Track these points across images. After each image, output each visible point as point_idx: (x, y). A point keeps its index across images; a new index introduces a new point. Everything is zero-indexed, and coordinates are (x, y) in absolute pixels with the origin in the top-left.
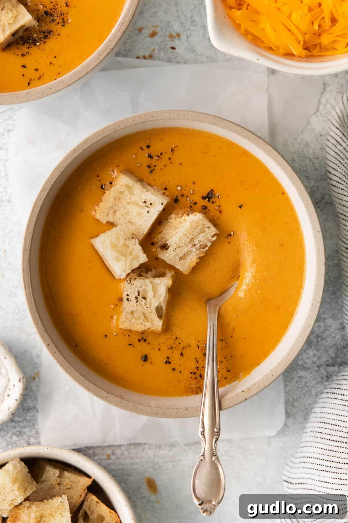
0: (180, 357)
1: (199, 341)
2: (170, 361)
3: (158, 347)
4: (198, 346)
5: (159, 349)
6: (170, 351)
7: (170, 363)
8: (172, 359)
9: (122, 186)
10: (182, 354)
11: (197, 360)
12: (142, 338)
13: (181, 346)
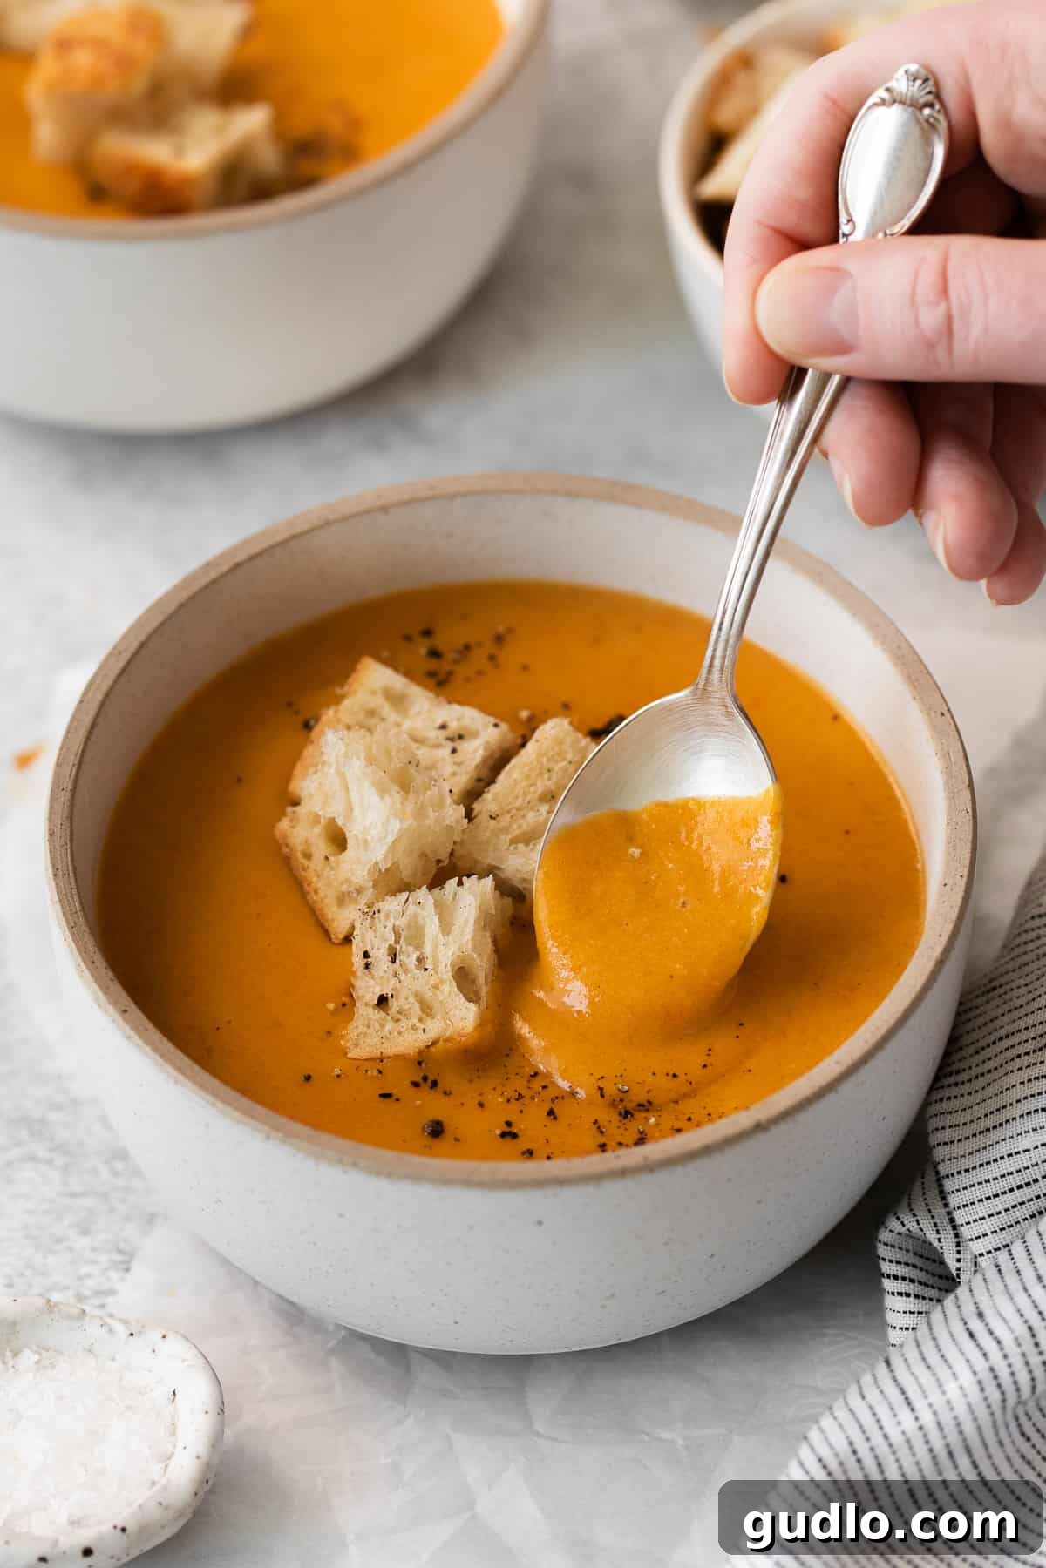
0: (548, 1121)
1: (602, 1078)
2: (515, 1130)
3: (479, 1099)
4: (601, 1089)
5: (481, 1105)
6: (515, 1106)
7: (514, 1136)
8: (522, 1127)
9: (374, 693)
10: (551, 1113)
11: (599, 1128)
12: (425, 1079)
13: (550, 1093)
